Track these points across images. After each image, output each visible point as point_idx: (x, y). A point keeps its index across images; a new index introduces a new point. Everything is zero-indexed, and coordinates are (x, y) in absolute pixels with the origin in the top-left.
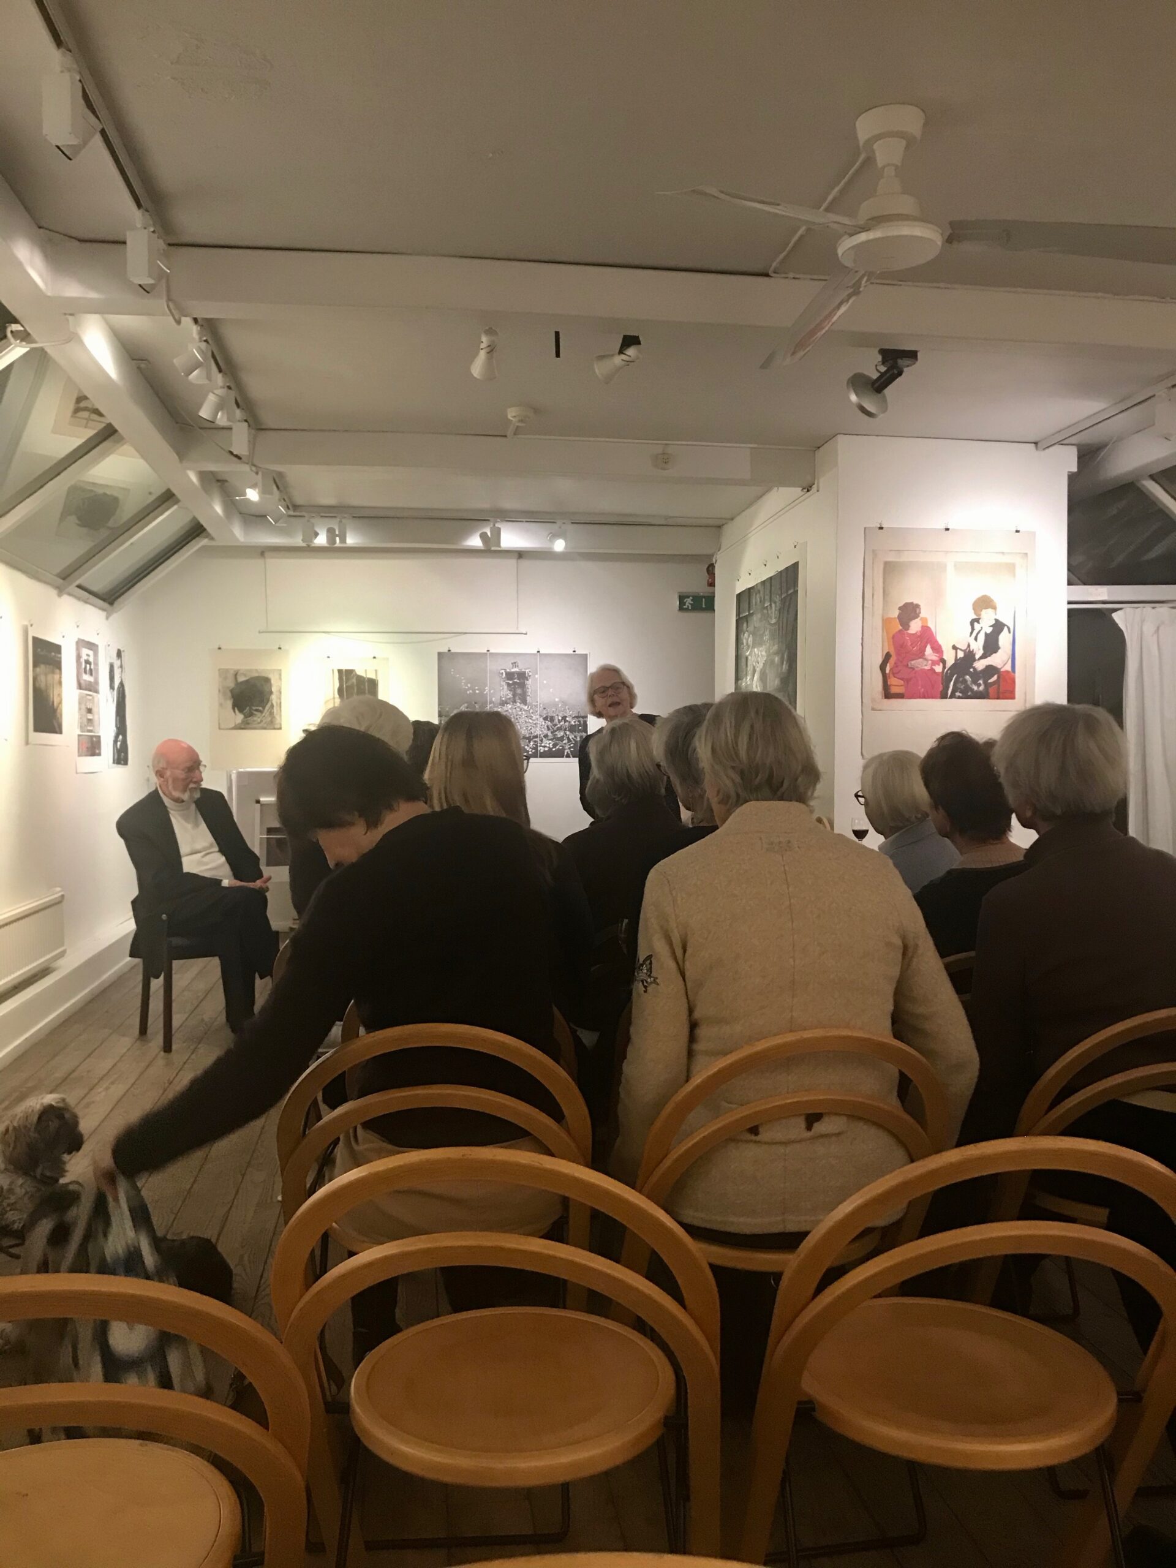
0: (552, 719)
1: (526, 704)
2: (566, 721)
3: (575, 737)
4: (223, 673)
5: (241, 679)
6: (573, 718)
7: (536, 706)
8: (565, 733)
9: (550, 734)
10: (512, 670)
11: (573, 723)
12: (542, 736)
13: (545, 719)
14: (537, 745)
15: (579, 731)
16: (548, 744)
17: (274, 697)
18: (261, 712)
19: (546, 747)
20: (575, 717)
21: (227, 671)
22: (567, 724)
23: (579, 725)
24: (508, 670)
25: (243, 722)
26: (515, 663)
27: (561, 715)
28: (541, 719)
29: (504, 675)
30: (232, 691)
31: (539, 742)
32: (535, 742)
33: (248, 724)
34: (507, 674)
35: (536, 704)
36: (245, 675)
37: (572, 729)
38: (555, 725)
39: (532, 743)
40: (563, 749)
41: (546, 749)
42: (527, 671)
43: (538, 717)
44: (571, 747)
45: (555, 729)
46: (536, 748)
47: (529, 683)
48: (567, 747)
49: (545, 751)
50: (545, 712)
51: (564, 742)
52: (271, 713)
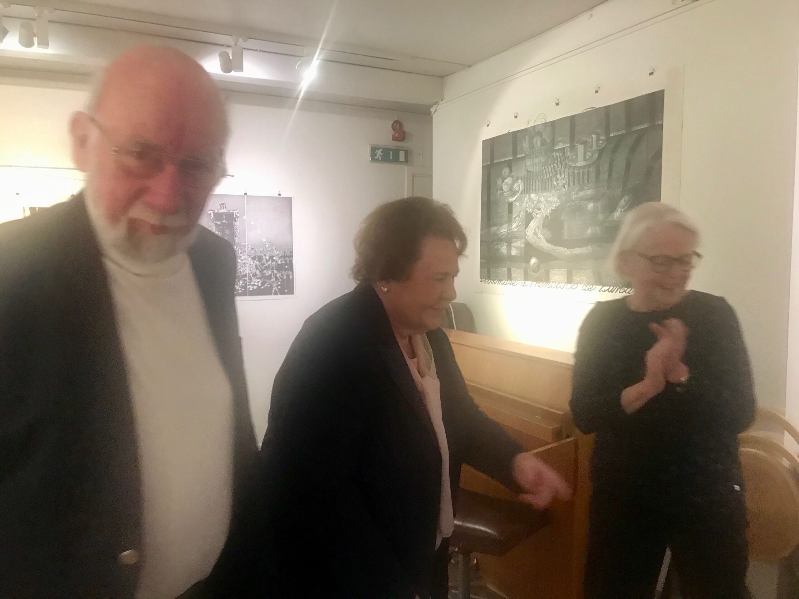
0: (260, 259)
2: (273, 260)
3: (282, 275)
6: (280, 258)
7: (244, 246)
8: (273, 272)
9: (258, 272)
10: (221, 211)
11: (279, 262)
12: (251, 275)
13: (254, 259)
14: (246, 284)
15: (286, 270)
16: (257, 282)
19: (255, 285)
20: (281, 256)
22: (274, 263)
23: (286, 264)
24: (216, 211)
26: (223, 204)
27: (268, 254)
28: (250, 259)
29: (212, 216)
31: (248, 281)
32: (245, 280)
34: (215, 214)
35: (243, 244)
37: (280, 268)
38: (263, 264)
39: (241, 282)
40: (272, 287)
41: (255, 287)
42: (235, 212)
43: (246, 257)
44: (278, 285)
45: (263, 268)
46: (245, 287)
47: (237, 224)
48: (275, 285)
49: (254, 290)
50: (253, 252)
51: (272, 280)
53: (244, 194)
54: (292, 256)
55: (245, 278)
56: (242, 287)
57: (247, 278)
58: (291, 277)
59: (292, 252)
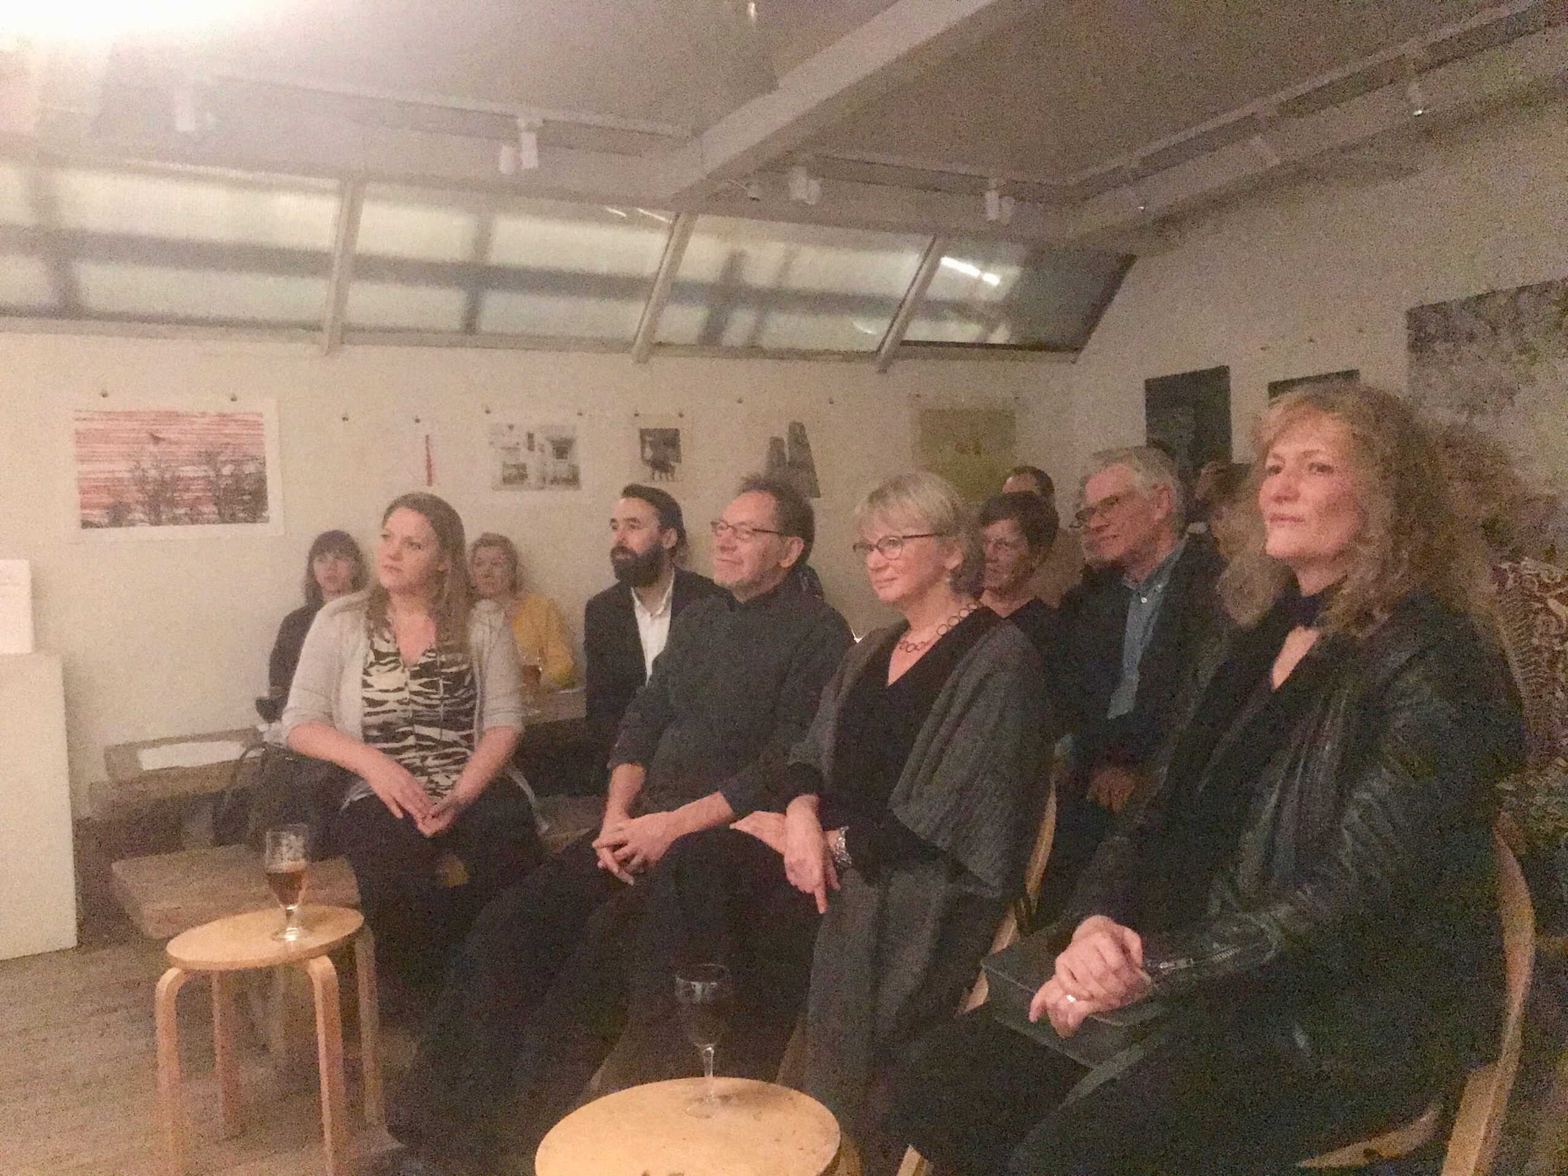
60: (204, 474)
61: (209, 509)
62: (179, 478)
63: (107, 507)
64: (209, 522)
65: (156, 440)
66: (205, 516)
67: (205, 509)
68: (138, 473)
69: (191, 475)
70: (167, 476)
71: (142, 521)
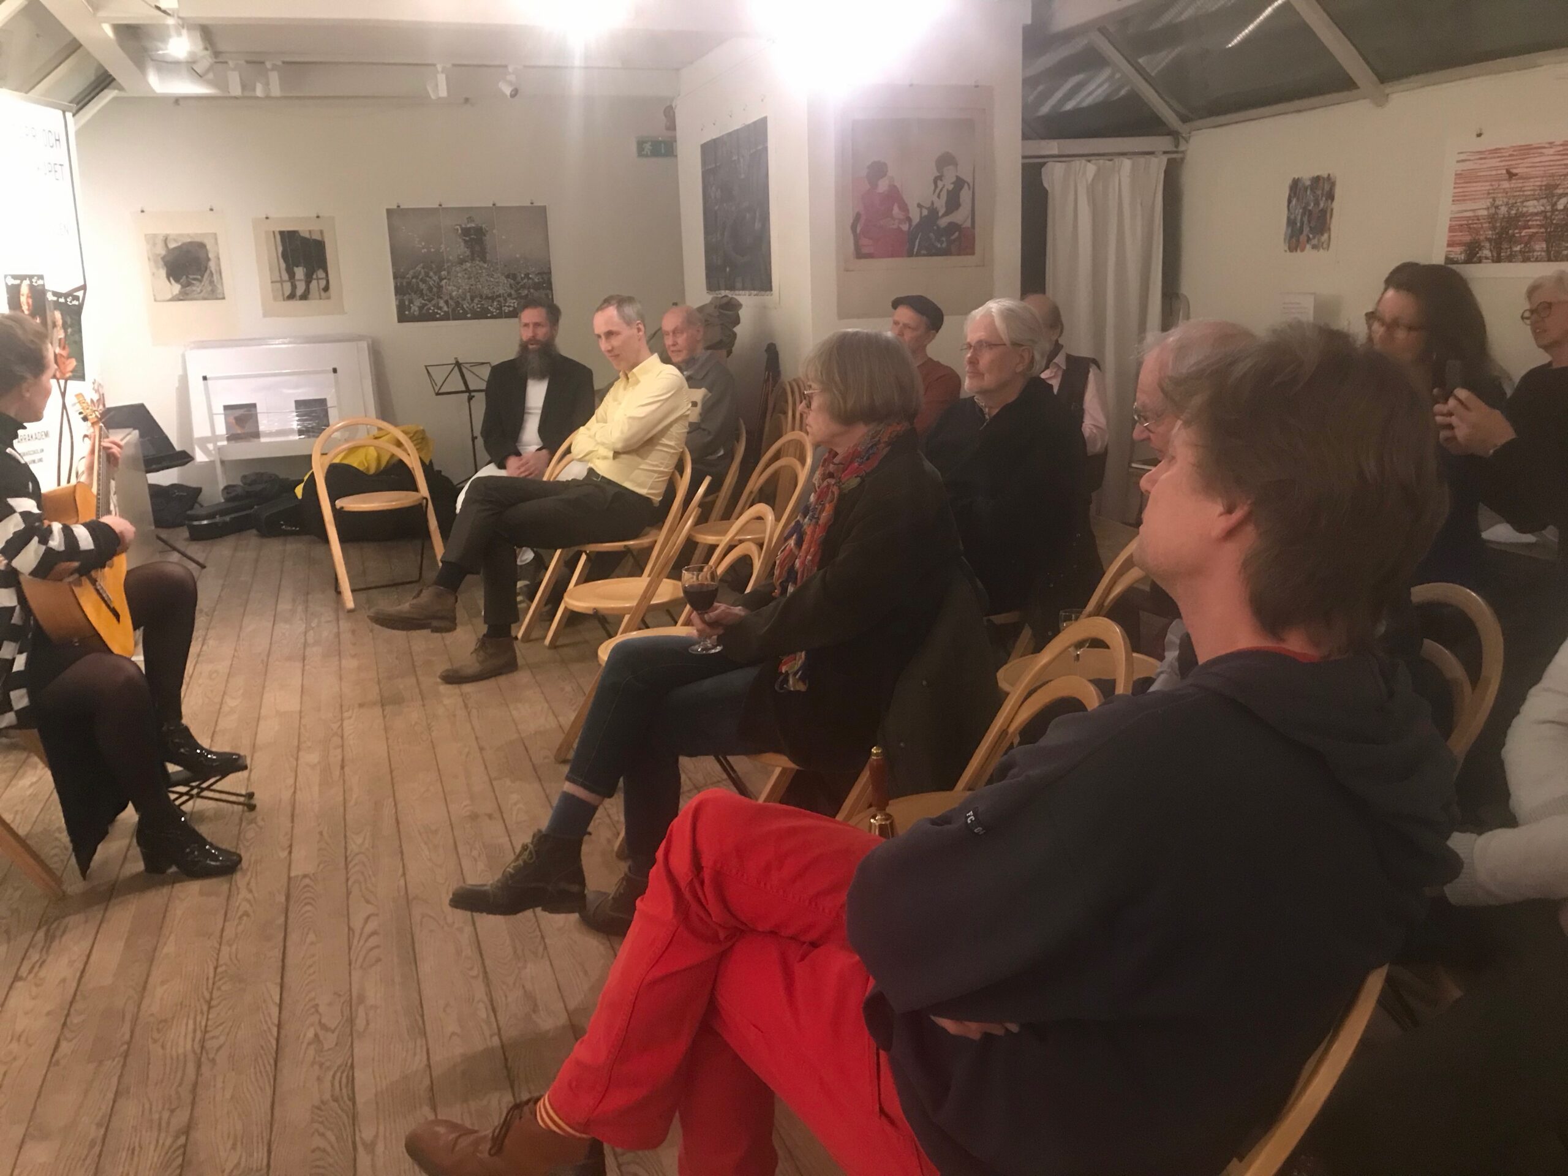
1: (485, 262)
2: (529, 278)
4: (151, 239)
5: (172, 245)
7: (497, 263)
8: (529, 291)
9: (513, 292)
10: (468, 226)
11: (536, 280)
12: (506, 295)
13: (508, 277)
14: (501, 305)
17: (212, 265)
18: (200, 281)
19: (510, 306)
20: (538, 274)
21: (155, 236)
22: (530, 281)
23: (543, 282)
24: (463, 226)
25: (180, 293)
26: (470, 217)
27: (523, 272)
28: (503, 277)
29: (460, 231)
30: (163, 258)
31: (503, 301)
32: (499, 301)
33: (187, 294)
34: (462, 229)
36: (175, 240)
38: (518, 283)
39: (495, 303)
41: (511, 309)
42: (484, 226)
43: (499, 275)
45: (519, 287)
46: (500, 308)
47: (487, 238)
49: (510, 311)
50: (506, 269)
52: (211, 282)
53: (491, 205)
54: (550, 273)
55: (499, 299)
56: (497, 309)
57: (501, 299)
58: (550, 297)
59: (550, 268)
60: (1542, 208)
61: (1540, 246)
62: (1523, 215)
63: (1465, 244)
64: (1537, 260)
65: (1511, 175)
66: (1535, 254)
67: (1537, 247)
68: (1493, 211)
69: (1531, 210)
70: (1513, 212)
71: (1487, 258)
